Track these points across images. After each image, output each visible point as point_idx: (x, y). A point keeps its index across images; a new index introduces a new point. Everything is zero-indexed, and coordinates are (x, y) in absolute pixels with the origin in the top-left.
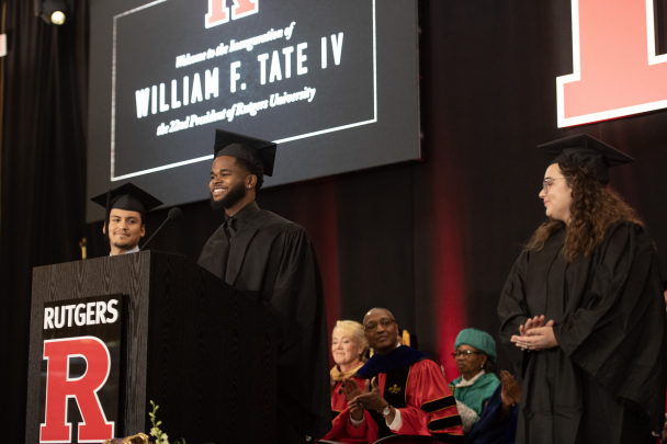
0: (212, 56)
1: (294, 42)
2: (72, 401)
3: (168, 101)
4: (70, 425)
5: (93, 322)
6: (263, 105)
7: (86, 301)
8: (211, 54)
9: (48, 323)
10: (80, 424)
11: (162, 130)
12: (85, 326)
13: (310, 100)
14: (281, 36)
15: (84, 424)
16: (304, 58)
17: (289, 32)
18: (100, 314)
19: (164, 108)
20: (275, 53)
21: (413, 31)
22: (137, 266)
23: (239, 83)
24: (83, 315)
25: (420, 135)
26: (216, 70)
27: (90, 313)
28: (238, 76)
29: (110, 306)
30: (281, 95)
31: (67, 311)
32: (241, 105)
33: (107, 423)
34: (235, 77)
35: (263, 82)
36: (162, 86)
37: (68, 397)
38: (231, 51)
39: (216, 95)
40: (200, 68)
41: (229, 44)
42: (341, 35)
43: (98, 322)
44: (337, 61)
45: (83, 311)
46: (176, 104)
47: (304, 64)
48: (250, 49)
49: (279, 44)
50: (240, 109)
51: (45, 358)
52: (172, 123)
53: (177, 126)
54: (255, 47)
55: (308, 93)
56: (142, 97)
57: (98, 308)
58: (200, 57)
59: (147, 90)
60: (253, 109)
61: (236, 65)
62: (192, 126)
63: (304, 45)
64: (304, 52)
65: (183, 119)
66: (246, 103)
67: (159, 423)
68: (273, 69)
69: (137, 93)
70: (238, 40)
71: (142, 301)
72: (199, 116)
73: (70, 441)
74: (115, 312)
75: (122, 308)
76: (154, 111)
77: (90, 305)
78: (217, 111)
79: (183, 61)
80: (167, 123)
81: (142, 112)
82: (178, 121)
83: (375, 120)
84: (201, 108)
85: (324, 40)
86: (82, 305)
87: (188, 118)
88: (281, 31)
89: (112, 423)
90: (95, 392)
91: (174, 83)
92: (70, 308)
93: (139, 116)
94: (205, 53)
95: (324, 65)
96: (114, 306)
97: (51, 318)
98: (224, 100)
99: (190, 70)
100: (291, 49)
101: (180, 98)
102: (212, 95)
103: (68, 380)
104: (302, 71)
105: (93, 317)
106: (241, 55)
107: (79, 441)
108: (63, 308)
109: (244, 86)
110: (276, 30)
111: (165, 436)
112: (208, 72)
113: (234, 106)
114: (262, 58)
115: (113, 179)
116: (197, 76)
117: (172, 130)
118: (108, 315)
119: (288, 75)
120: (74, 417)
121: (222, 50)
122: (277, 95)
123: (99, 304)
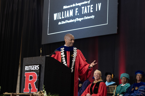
0: (72, 7)
1: (90, 4)
2: (30, 84)
3: (61, 16)
4: (29, 89)
5: (34, 69)
6: (82, 19)
7: (33, 65)
8: (71, 6)
9: (26, 69)
10: (31, 89)
11: (60, 23)
12: (33, 70)
13: (93, 18)
14: (87, 3)
15: (32, 89)
16: (92, 8)
17: (89, 2)
18: (36, 68)
19: (60, 18)
20: (86, 7)
21: (116, 4)
22: (43, 59)
23: (77, 13)
24: (32, 68)
25: (117, 28)
26: (72, 10)
27: (34, 67)
28: (77, 12)
29: (37, 66)
30: (87, 17)
31: (29, 67)
32: (78, 18)
33: (36, 89)
34: (76, 12)
35: (83, 13)
36: (60, 13)
37: (29, 84)
38: (76, 5)
39: (72, 16)
40: (69, 9)
41: (75, 4)
42: (101, 3)
43: (35, 69)
44: (99, 10)
45: (32, 67)
46: (63, 17)
47: (92, 10)
48: (80, 5)
49: (87, 5)
50: (78, 19)
51: (25, 76)
52: (62, 22)
53: (63, 22)
54: (81, 5)
55: (93, 17)
56: (55, 15)
57: (35, 67)
58: (69, 7)
59: (57, 14)
60: (80, 19)
61: (77, 9)
62: (66, 23)
63: (92, 5)
64: (92, 7)
65: (64, 21)
66: (79, 18)
67: (44, 89)
68: (85, 11)
69: (54, 14)
70: (77, 3)
71: (43, 66)
72: (68, 20)
73: (29, 92)
74: (38, 68)
75: (40, 67)
76: (58, 19)
77: (34, 66)
78: (72, 20)
79: (65, 7)
80: (61, 22)
81: (55, 18)
82: (63, 21)
83: (107, 24)
84: (69, 19)
85: (97, 4)
86: (32, 66)
87: (66, 21)
88: (87, 2)
89: (37, 89)
90: (34, 83)
91: (63, 12)
92: (30, 66)
93: (55, 20)
94: (70, 6)
95: (97, 10)
96: (38, 66)
97: (27, 68)
98: (74, 17)
99: (66, 10)
100: (89, 6)
101: (64, 16)
102: (71, 16)
103: (29, 80)
104: (92, 11)
105: (34, 68)
106: (78, 7)
107: (31, 92)
108: (29, 66)
109: (78, 14)
110: (86, 1)
111: (45, 91)
112: (70, 10)
113: (76, 19)
114: (83, 8)
115: (48, 34)
116: (68, 11)
117: (62, 24)
118: (37, 68)
119: (88, 12)
120: (30, 88)
121: (74, 5)
122: (86, 17)
123: (35, 66)
